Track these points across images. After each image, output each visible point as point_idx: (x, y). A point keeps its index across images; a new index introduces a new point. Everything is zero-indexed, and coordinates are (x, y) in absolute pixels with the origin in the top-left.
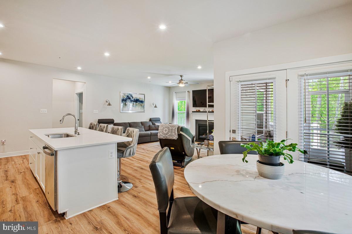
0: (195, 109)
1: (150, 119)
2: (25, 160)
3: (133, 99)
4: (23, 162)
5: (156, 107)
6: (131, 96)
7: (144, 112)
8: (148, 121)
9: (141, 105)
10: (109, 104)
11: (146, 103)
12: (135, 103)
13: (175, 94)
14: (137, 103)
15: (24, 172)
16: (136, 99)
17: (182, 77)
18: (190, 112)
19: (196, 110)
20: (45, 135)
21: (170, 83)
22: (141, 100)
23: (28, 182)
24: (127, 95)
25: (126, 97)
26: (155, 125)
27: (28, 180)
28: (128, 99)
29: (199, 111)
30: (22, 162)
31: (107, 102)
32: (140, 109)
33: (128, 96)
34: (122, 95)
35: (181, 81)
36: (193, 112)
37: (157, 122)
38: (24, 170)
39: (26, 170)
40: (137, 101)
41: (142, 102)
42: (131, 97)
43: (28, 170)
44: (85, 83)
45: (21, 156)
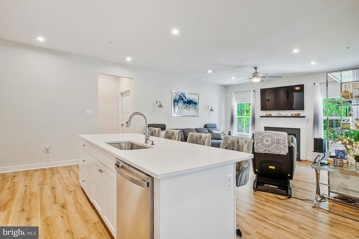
0: (264, 113)
1: (205, 125)
2: (71, 173)
3: (186, 100)
4: (70, 176)
5: (211, 110)
6: (184, 96)
7: (198, 116)
8: (203, 127)
9: (195, 108)
10: (161, 106)
11: (200, 106)
12: (188, 105)
13: (235, 94)
14: (191, 105)
15: (74, 191)
16: (189, 100)
17: (256, 69)
18: (257, 117)
19: (267, 114)
20: (105, 142)
21: (233, 80)
22: (195, 101)
23: (82, 208)
24: (179, 94)
25: (178, 98)
26: (212, 133)
27: (81, 205)
28: (180, 100)
29: (270, 116)
30: (68, 175)
31: (157, 102)
32: (193, 112)
33: (180, 96)
34: (174, 95)
35: (255, 75)
36: (261, 117)
37: (213, 128)
38: (73, 188)
39: (76, 188)
40: (190, 102)
41: (195, 103)
42: (184, 98)
43: (78, 188)
44: (133, 79)
45: (66, 167)
